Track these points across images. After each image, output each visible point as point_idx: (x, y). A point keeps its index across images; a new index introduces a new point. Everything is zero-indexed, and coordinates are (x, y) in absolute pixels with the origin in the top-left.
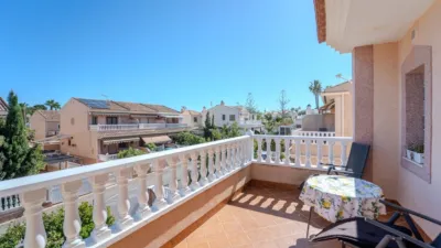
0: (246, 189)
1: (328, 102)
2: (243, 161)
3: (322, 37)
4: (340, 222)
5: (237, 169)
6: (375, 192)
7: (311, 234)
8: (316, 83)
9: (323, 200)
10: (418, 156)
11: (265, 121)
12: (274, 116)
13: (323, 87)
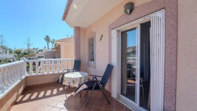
0: (24, 93)
1: (57, 46)
2: (21, 76)
3: (64, 18)
4: (80, 86)
5: (19, 81)
6: (86, 74)
7: (67, 97)
8: (47, 37)
9: (74, 81)
10: (92, 62)
11: (15, 54)
12: (22, 52)
13: (51, 39)
